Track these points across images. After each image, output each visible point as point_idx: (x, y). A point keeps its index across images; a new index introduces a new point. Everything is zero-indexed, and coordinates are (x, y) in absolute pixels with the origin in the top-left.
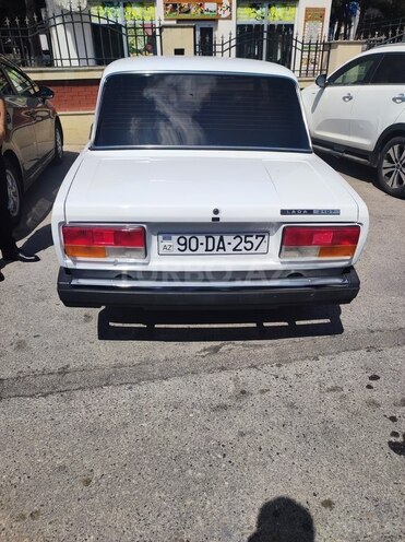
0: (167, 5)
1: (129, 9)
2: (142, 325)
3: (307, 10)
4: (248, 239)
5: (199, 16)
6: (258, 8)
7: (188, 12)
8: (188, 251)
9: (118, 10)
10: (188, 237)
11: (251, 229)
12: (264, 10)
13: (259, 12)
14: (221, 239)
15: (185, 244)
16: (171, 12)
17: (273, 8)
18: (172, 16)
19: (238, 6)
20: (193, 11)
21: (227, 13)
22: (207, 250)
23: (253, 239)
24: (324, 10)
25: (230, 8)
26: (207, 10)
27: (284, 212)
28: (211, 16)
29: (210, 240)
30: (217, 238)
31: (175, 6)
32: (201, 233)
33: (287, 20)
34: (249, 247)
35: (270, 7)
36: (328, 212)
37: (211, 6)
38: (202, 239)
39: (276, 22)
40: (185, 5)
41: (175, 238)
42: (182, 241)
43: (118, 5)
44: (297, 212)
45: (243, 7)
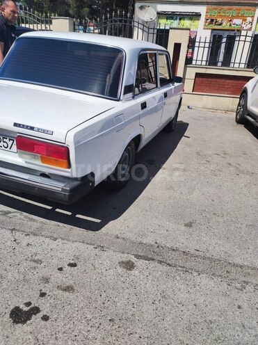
0: (207, 20)
1: (182, 21)
4: (5, 140)
5: (228, 27)
7: (221, 24)
9: (176, 22)
11: (6, 134)
16: (209, 24)
18: (209, 27)
20: (224, 24)
23: (7, 140)
25: (251, 23)
26: (234, 24)
27: (16, 125)
28: (236, 28)
31: (212, 20)
34: (6, 146)
36: (44, 131)
37: (237, 21)
40: (220, 20)
43: (176, 19)
44: (23, 126)
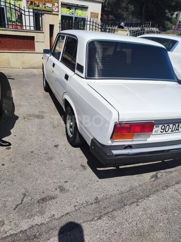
0: (28, 1)
2: (113, 168)
3: (91, 13)
5: (43, 9)
6: (70, 9)
7: (38, 6)
8: (164, 132)
10: (166, 126)
12: (73, 10)
13: (71, 11)
14: (178, 126)
15: (164, 129)
16: (30, 5)
17: (77, 10)
18: (30, 7)
19: (61, 7)
20: (41, 6)
21: (57, 10)
22: (172, 131)
24: (98, 14)
25: (58, 7)
26: (48, 7)
28: (49, 9)
29: (174, 126)
30: (177, 125)
31: (32, 2)
32: (171, 123)
33: (83, 16)
35: (75, 9)
37: (50, 5)
38: (171, 126)
39: (78, 16)
40: (37, 3)
41: (161, 126)
42: (163, 128)
45: (64, 8)
